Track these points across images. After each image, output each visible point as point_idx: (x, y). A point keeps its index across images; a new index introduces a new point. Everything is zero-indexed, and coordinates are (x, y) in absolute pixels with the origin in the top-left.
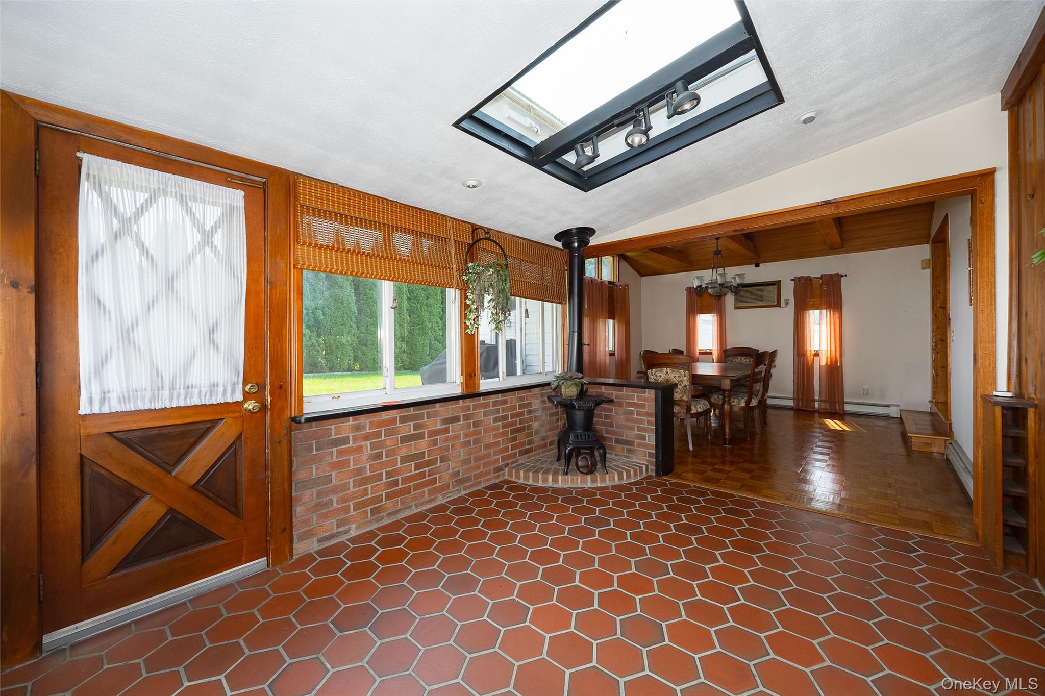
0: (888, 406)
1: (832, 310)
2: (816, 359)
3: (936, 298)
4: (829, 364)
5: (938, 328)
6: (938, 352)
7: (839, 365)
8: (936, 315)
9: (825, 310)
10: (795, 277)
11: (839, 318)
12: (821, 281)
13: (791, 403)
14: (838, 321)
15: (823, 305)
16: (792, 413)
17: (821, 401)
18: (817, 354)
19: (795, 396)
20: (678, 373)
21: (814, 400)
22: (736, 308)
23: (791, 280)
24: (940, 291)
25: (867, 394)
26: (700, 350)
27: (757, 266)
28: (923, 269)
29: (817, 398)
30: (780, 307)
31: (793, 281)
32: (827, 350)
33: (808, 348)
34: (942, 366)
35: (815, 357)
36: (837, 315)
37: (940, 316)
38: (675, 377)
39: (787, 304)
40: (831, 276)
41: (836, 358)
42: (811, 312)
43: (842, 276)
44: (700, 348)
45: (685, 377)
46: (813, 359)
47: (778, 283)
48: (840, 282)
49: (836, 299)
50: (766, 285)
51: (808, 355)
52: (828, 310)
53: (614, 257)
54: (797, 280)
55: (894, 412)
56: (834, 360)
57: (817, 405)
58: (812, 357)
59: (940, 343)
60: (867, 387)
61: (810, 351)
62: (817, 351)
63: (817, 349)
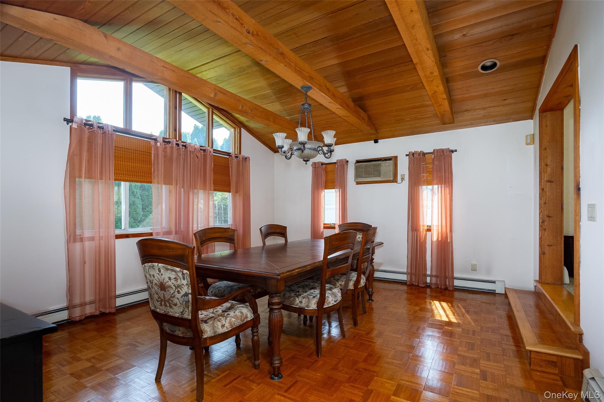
0: (494, 282)
1: (443, 186)
2: (429, 234)
3: (544, 171)
4: (440, 239)
5: (545, 203)
6: (545, 229)
7: (449, 241)
8: (543, 190)
9: (437, 186)
10: (409, 152)
11: (449, 194)
12: (433, 155)
13: (404, 277)
14: (448, 196)
15: (435, 180)
16: (405, 288)
17: (431, 276)
18: (429, 230)
19: (409, 271)
20: (173, 273)
21: (425, 275)
22: (358, 183)
23: (407, 155)
24: (548, 164)
25: (474, 269)
26: (324, 224)
27: (376, 141)
28: (527, 144)
29: (429, 272)
30: (397, 182)
31: (408, 157)
32: (438, 225)
33: (421, 224)
34: (548, 244)
35: (427, 232)
36: (448, 190)
37: (547, 190)
38: (170, 279)
39: (403, 179)
40: (442, 151)
41: (447, 234)
42: (424, 187)
43: (452, 151)
44: (326, 222)
45: (184, 279)
46: (426, 235)
47: (394, 159)
48: (451, 157)
49: (447, 174)
50: (383, 161)
51: (422, 230)
52: (440, 186)
53: (235, 128)
54: (412, 155)
55: (499, 289)
56: (444, 235)
57: (428, 280)
58: (425, 232)
59: (547, 219)
60: (475, 263)
61: (423, 226)
62: (430, 227)
63: (429, 224)
